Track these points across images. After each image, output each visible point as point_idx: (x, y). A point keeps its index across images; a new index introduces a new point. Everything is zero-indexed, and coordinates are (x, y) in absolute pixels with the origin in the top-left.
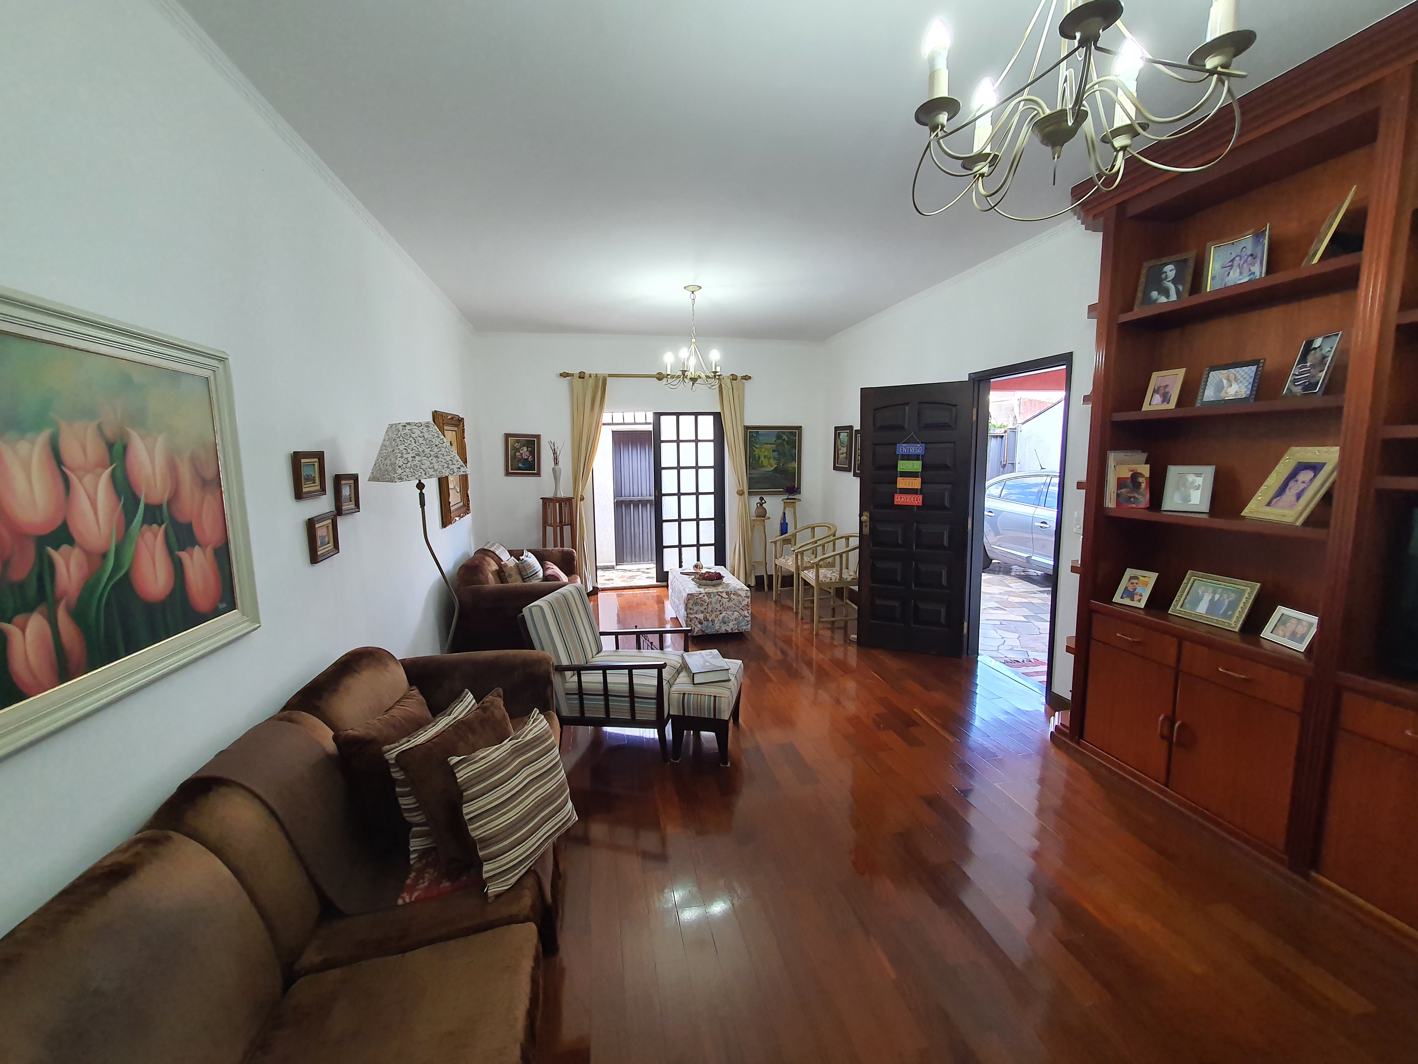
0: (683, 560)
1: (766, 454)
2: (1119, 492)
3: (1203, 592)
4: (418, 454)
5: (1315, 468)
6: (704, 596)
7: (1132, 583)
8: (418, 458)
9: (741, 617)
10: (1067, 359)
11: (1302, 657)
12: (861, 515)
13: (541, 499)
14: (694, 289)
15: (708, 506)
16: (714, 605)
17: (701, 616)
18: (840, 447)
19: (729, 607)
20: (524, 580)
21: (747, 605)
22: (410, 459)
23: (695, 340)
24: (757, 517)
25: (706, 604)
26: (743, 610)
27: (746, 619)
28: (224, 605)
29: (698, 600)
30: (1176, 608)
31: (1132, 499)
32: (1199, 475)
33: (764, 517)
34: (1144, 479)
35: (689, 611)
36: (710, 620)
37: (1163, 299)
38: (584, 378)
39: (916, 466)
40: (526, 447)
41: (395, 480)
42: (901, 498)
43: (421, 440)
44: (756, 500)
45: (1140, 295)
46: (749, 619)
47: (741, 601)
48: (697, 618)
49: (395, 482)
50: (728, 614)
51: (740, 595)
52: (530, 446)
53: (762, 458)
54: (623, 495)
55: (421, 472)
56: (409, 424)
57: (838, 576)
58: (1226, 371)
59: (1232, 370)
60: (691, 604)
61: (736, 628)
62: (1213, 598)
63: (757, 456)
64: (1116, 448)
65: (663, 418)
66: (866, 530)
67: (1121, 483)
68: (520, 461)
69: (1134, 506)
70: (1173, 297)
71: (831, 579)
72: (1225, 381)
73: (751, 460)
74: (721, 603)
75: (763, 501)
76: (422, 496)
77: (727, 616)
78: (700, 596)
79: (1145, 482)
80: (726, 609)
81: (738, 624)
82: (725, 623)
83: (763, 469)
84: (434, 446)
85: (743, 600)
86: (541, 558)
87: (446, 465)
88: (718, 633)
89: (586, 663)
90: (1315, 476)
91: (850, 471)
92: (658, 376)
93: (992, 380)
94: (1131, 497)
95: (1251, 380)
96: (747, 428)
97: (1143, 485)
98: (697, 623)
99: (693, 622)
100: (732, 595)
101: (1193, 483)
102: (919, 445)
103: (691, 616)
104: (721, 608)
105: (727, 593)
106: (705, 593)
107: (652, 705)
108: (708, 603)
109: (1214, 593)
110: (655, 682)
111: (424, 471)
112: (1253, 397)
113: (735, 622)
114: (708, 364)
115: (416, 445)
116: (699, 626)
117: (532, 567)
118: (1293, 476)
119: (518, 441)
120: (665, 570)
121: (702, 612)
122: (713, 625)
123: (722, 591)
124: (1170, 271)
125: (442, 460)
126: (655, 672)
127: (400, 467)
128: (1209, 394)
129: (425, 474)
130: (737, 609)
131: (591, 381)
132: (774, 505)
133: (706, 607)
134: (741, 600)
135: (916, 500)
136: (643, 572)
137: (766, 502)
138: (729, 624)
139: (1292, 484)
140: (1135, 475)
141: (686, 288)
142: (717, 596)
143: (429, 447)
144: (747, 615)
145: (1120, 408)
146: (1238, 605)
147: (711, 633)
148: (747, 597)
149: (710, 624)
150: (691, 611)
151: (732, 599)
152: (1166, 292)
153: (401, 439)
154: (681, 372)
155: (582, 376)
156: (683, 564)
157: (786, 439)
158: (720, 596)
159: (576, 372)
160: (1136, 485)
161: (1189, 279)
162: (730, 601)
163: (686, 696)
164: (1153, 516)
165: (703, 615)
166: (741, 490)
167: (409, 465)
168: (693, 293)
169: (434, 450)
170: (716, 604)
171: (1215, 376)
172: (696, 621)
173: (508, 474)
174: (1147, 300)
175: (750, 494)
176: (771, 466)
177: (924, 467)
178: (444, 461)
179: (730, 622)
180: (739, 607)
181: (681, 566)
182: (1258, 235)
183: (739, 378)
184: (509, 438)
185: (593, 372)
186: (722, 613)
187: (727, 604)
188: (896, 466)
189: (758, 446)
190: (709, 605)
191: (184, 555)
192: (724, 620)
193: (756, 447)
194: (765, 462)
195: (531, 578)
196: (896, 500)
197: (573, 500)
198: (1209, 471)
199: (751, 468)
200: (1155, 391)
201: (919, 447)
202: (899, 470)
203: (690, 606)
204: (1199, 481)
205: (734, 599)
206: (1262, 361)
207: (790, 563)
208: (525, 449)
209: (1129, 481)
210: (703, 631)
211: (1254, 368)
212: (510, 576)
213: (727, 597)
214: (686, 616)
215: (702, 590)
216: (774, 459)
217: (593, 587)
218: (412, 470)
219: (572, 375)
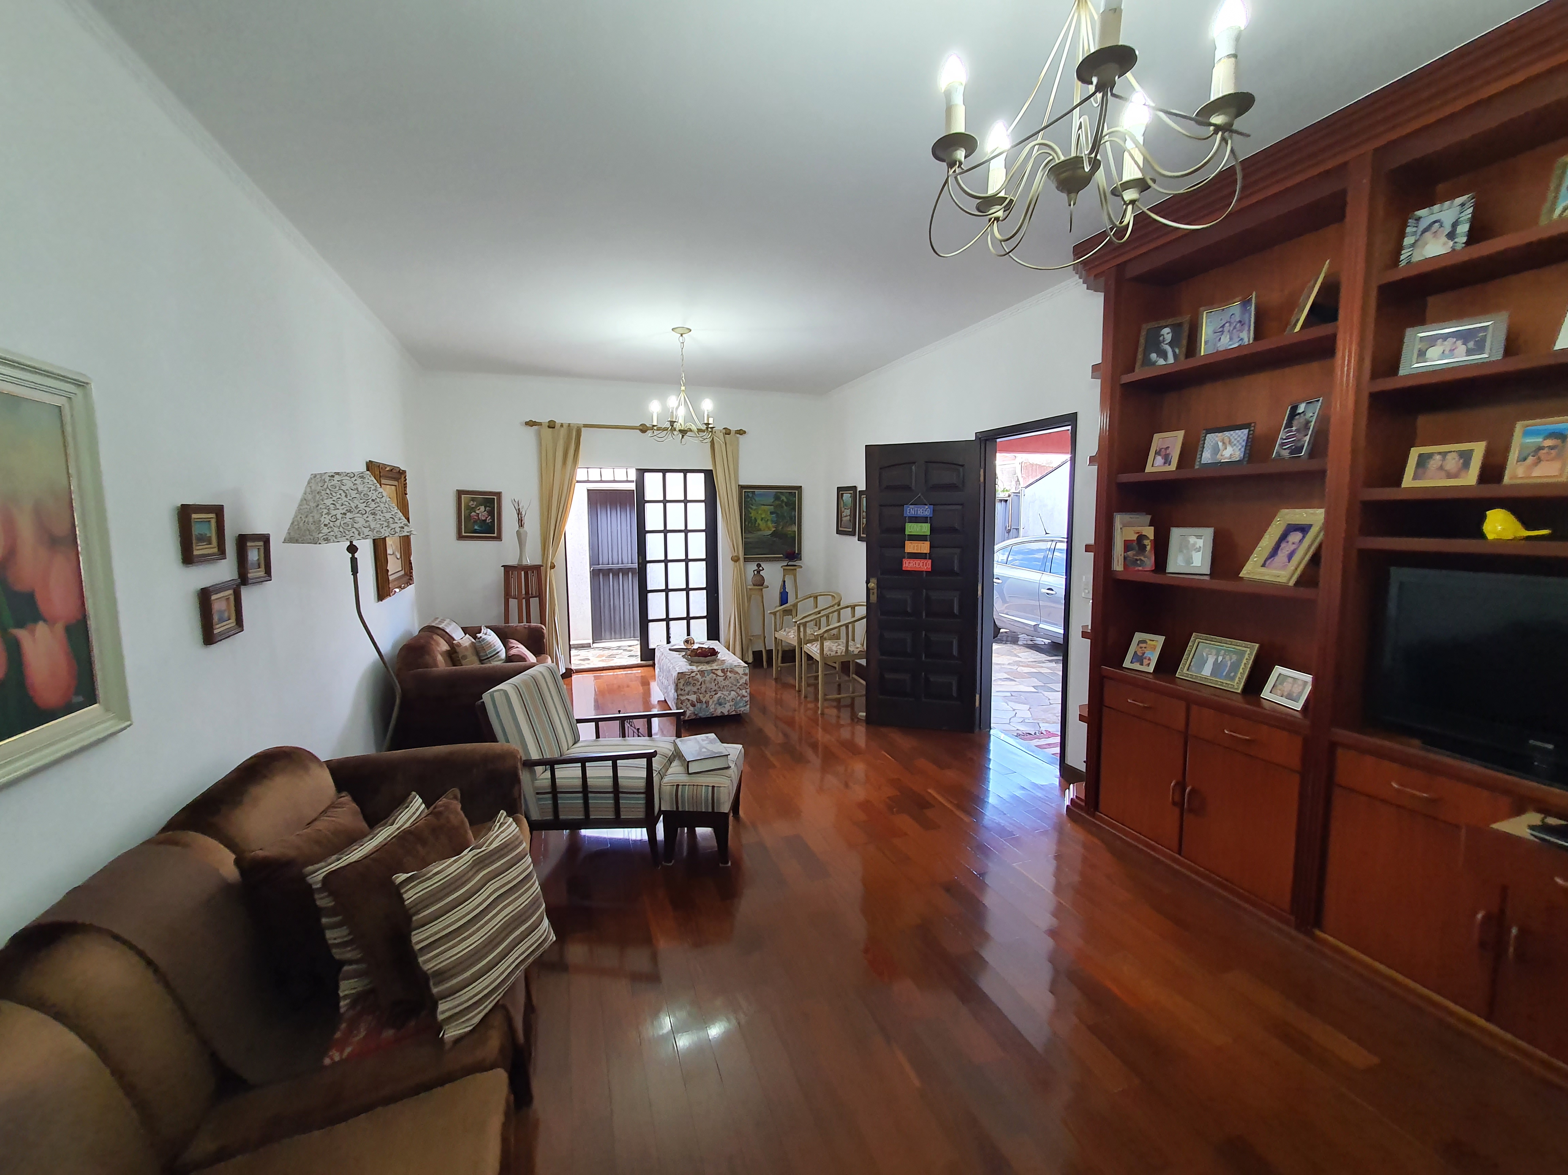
0: (671, 636)
1: (763, 516)
2: (1125, 554)
3: (1207, 655)
4: (350, 510)
5: (1304, 529)
6: (697, 674)
7: (1141, 648)
8: (349, 515)
9: (739, 698)
10: (1071, 419)
11: (1298, 715)
12: (868, 582)
13: (502, 566)
14: (683, 331)
15: (699, 574)
16: (708, 685)
17: (693, 698)
18: (843, 509)
19: (726, 686)
20: (482, 661)
21: (746, 684)
22: (339, 516)
23: (684, 387)
24: (754, 585)
25: (700, 683)
26: (740, 689)
27: (744, 699)
28: (80, 699)
29: (690, 680)
30: (1183, 672)
31: (1139, 562)
32: (1199, 537)
33: (762, 585)
34: (1149, 541)
35: (679, 692)
36: (704, 702)
37: (1161, 362)
38: (554, 428)
39: (924, 529)
40: (483, 507)
41: (320, 542)
42: (910, 563)
43: (354, 494)
44: (753, 567)
45: (1140, 356)
46: (748, 699)
47: (739, 680)
48: (689, 700)
49: (320, 544)
50: (725, 695)
51: (737, 673)
52: (488, 505)
53: (759, 521)
54: (600, 563)
55: (353, 532)
56: (338, 474)
57: (844, 649)
58: (1221, 434)
59: (1227, 433)
60: (682, 684)
61: (733, 709)
62: (1217, 660)
63: (753, 518)
64: (1122, 510)
65: (647, 475)
66: (874, 598)
67: (1128, 546)
68: (475, 522)
69: (1140, 568)
70: (1171, 360)
71: (837, 653)
72: (1220, 444)
73: (747, 523)
74: (716, 682)
75: (761, 568)
76: (354, 561)
77: (723, 696)
78: (692, 675)
79: (1150, 543)
80: (722, 688)
81: (736, 704)
82: (720, 704)
83: (759, 533)
84: (370, 500)
85: (741, 678)
86: (504, 635)
87: (385, 524)
88: (713, 716)
89: (561, 756)
90: (1304, 537)
91: (854, 535)
92: (641, 428)
93: (998, 440)
94: (1137, 560)
95: (1244, 444)
96: (742, 487)
97: (1148, 548)
98: (689, 705)
99: (684, 704)
100: (728, 672)
101: (1194, 545)
102: (927, 507)
103: (683, 698)
104: (716, 688)
105: (723, 671)
106: (698, 671)
107: (641, 801)
108: (701, 683)
109: (1218, 655)
110: (644, 774)
111: (358, 531)
112: (1246, 459)
113: (732, 703)
114: (700, 414)
115: (347, 500)
116: (692, 708)
117: (493, 646)
118: (1284, 537)
119: (473, 500)
120: (651, 646)
121: (695, 693)
122: (706, 707)
123: (717, 668)
124: (1167, 333)
125: (380, 517)
126: (644, 761)
127: (325, 525)
128: (1207, 457)
129: (359, 534)
130: (735, 688)
131: (563, 432)
132: (773, 572)
133: (699, 687)
134: (738, 678)
135: (925, 565)
136: (625, 650)
137: (763, 569)
138: (725, 706)
139: (1283, 545)
140: (1141, 537)
141: (675, 330)
142: (712, 674)
143: (364, 502)
144: (746, 694)
145: (1125, 468)
146: (1239, 667)
147: (705, 716)
148: (745, 674)
149: (704, 706)
150: (682, 692)
151: (729, 678)
152: (1164, 355)
153: (328, 491)
154: (669, 423)
155: (552, 425)
156: (671, 640)
157: (785, 500)
158: (715, 674)
159: (545, 420)
160: (1142, 548)
161: (1184, 342)
162: (726, 680)
163: (680, 787)
164: (1158, 579)
165: (695, 696)
166: (736, 556)
167: (338, 523)
168: (682, 336)
169: (370, 506)
170: (711, 683)
171: (1212, 439)
172: (688, 703)
173: (460, 537)
174: (1147, 362)
175: (746, 560)
176: (769, 529)
177: (932, 530)
178: (383, 519)
179: (726, 704)
180: (736, 685)
181: (668, 642)
182: (1246, 303)
183: (732, 433)
184: (463, 496)
185: (566, 421)
186: (717, 693)
187: (723, 683)
188: (904, 529)
189: (754, 507)
190: (702, 685)
191: (22, 634)
192: (720, 701)
193: (751, 508)
194: (762, 525)
195: (490, 659)
196: (904, 565)
197: (541, 567)
198: (1208, 533)
199: (747, 532)
200: (1157, 453)
201: (927, 508)
202: (907, 533)
203: (681, 686)
204: (1200, 543)
205: (730, 677)
206: (1253, 425)
207: (792, 636)
208: (482, 508)
209: (1135, 544)
210: (696, 715)
211: (1246, 431)
212: (465, 657)
213: (723, 674)
214: (676, 697)
215: (694, 668)
216: (773, 522)
217: (566, 669)
218: (341, 529)
219: (540, 424)
